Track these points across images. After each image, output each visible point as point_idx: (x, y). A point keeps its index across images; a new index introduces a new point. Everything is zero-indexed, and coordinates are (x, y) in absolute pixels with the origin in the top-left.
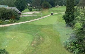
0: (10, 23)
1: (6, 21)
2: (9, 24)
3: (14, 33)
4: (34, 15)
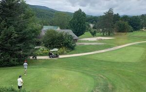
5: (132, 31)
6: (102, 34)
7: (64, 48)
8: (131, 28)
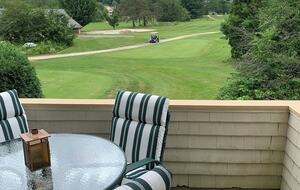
0: (41, 54)
1: (27, 48)
2: (37, 55)
3: (51, 72)
4: (126, 36)
5: (188, 20)
6: (131, 24)
7: (49, 42)
8: (187, 12)
